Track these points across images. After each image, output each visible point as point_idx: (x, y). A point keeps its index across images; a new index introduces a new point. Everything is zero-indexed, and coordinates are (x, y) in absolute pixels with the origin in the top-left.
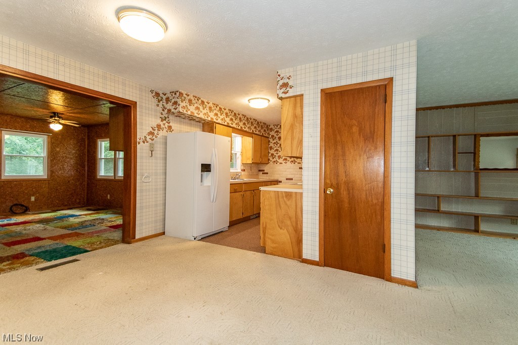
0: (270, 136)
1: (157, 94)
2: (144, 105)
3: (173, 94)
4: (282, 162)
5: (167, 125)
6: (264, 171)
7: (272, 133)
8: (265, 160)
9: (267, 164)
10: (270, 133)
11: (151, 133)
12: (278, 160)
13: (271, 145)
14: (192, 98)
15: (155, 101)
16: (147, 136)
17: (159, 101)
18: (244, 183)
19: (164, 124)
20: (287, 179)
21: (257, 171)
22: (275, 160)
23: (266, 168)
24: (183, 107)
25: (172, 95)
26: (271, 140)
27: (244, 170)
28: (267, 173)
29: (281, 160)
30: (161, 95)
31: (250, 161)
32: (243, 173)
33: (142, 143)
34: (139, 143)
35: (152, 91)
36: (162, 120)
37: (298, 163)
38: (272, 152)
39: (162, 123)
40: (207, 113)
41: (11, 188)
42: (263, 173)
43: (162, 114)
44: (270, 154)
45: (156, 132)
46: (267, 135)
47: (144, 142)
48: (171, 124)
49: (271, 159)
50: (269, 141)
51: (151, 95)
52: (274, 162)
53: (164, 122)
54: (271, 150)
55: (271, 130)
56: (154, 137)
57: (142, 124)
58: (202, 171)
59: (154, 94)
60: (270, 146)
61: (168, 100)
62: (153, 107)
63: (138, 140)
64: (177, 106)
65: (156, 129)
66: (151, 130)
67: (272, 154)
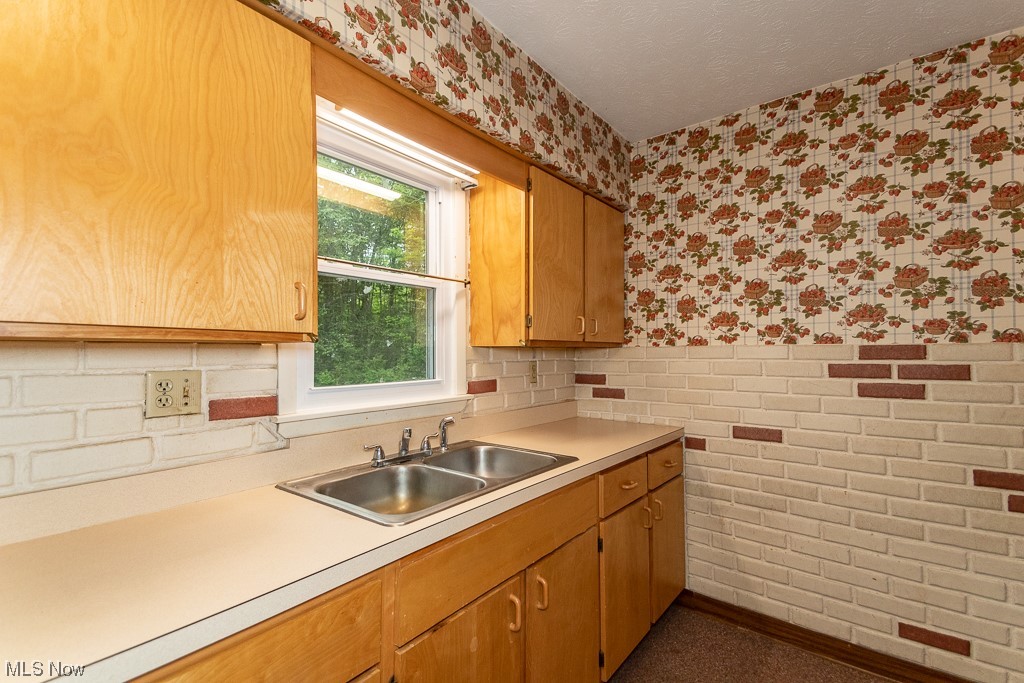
0: (634, 202)
4: (705, 334)
6: (601, 379)
7: (645, 185)
8: (600, 330)
9: (618, 345)
10: (633, 186)
12: (680, 326)
13: (640, 246)
20: (740, 433)
21: (567, 380)
22: (660, 322)
23: (613, 367)
26: (638, 223)
27: (490, 386)
28: (618, 394)
29: (696, 327)
31: (512, 336)
32: (479, 402)
37: (819, 339)
38: (644, 281)
42: (597, 394)
44: (632, 298)
46: (612, 192)
49: (638, 318)
50: (627, 230)
52: (659, 333)
54: (636, 273)
55: (639, 167)
60: (630, 252)
67: (646, 297)
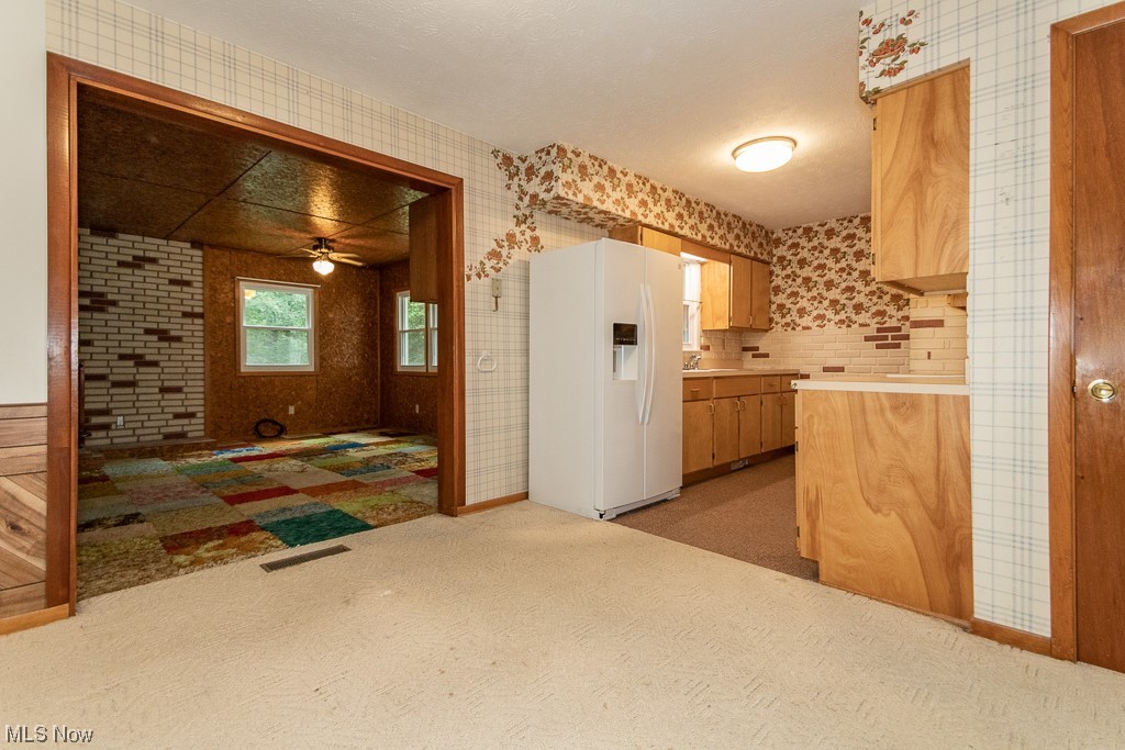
0: (775, 259)
1: (508, 160)
2: (478, 186)
3: (543, 155)
4: (810, 324)
5: (528, 233)
6: (757, 349)
7: (781, 251)
8: (761, 323)
9: (767, 331)
10: (774, 252)
11: (494, 255)
12: (798, 321)
13: (778, 281)
14: (588, 163)
15: (502, 175)
16: (486, 261)
17: (511, 177)
18: (716, 378)
19: (523, 233)
20: (826, 370)
21: (738, 349)
22: (788, 319)
23: (764, 343)
24: (567, 185)
25: (540, 158)
26: (777, 270)
27: (707, 348)
28: (766, 356)
29: (807, 320)
30: (516, 162)
31: (724, 325)
32: (704, 354)
33: (474, 278)
34: (469, 278)
35: (495, 153)
36: (518, 224)
37: (861, 325)
38: (780, 299)
39: (517, 231)
40: (622, 198)
41: (257, 389)
42: (754, 356)
43: (518, 208)
44: (774, 307)
45: (504, 252)
46: (765, 257)
47: (479, 276)
48: (538, 233)
49: (777, 317)
50: (771, 273)
51: (493, 162)
52: (787, 324)
53: (523, 227)
54: (776, 295)
55: (778, 242)
56: (501, 265)
57: (474, 232)
58: (616, 342)
59: (499, 160)
60: (773, 284)
61: (531, 172)
62: (499, 192)
63: (466, 270)
64: (553, 183)
65: (506, 244)
66: (494, 245)
67: (781, 307)
